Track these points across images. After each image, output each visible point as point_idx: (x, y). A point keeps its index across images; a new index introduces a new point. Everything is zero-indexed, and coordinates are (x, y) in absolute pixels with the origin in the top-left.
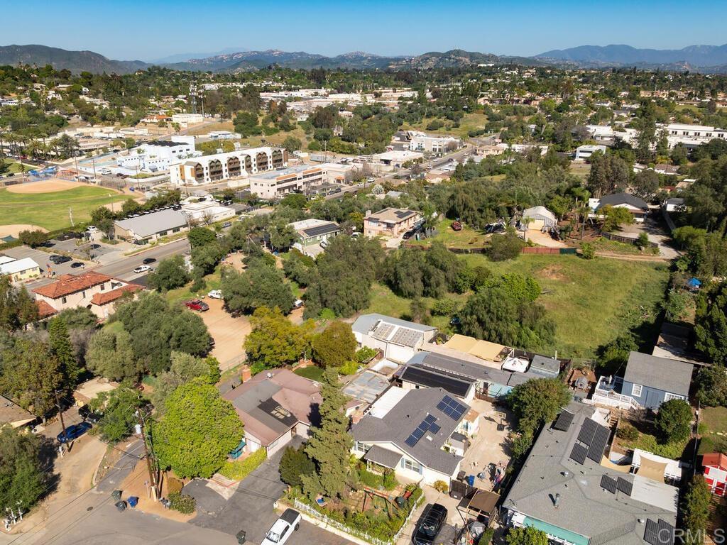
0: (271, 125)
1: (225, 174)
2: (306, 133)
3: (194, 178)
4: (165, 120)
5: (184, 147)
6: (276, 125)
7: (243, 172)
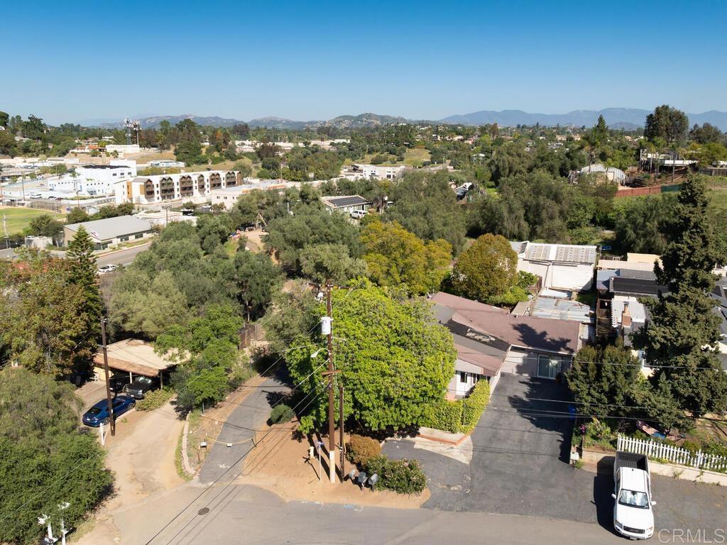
0: (216, 154)
1: (177, 193)
4: (98, 150)
5: (126, 171)
6: (221, 155)
7: (196, 191)
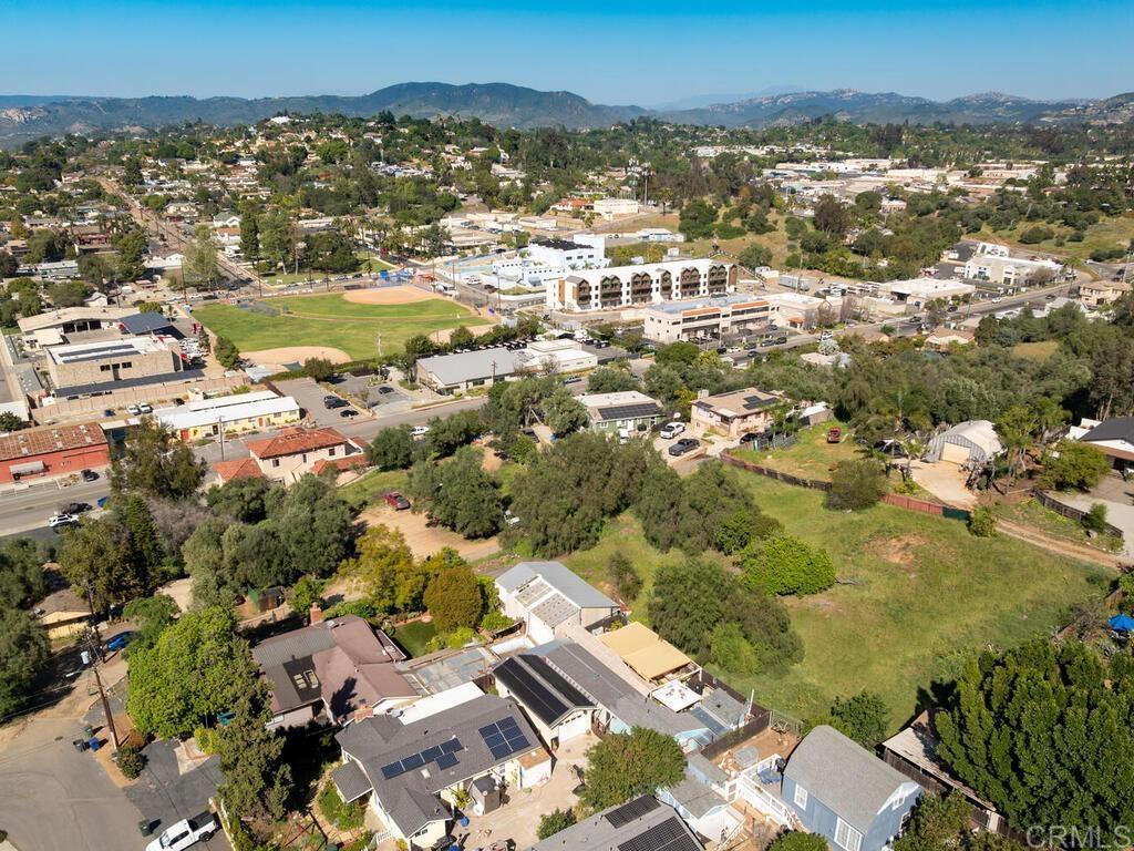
0: (736, 223)
1: (624, 297)
2: (790, 239)
3: (575, 302)
4: (583, 209)
5: (586, 252)
6: (743, 223)
7: (657, 297)
